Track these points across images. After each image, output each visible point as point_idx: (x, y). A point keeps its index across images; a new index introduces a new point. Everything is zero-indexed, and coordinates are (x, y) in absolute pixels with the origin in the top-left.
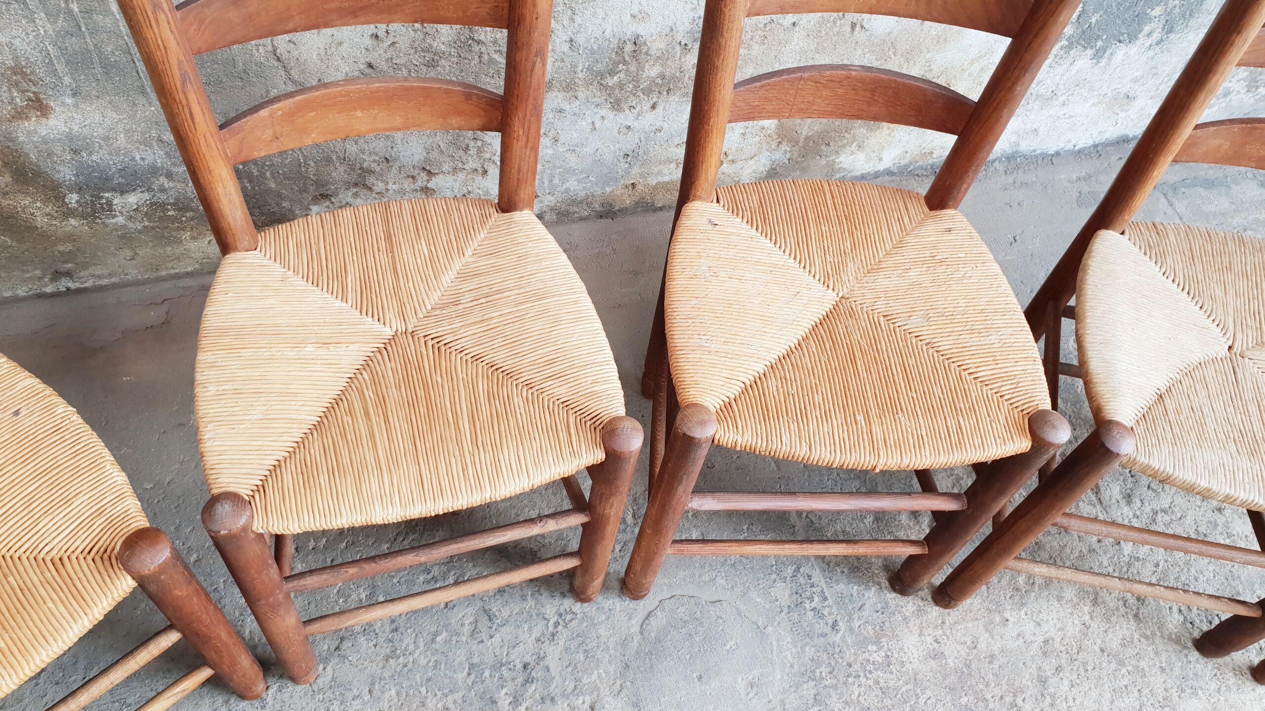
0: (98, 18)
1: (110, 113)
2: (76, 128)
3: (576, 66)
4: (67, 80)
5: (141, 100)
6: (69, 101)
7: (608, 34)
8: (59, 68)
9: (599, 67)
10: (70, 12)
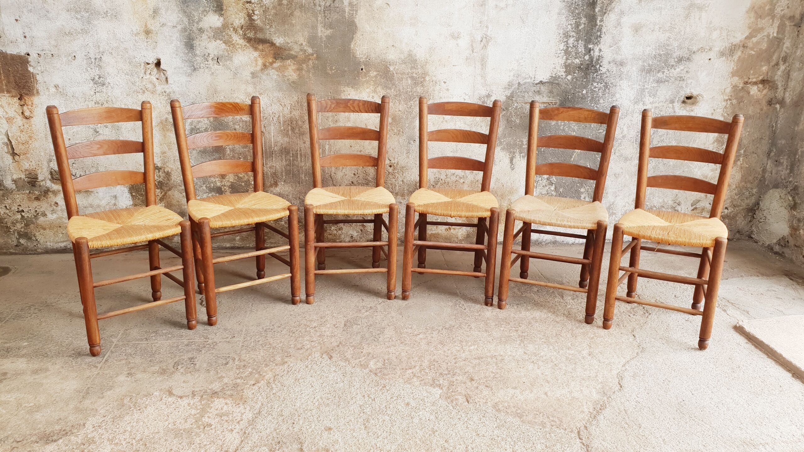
0: (295, 162)
1: (290, 188)
2: (282, 191)
3: (404, 189)
4: (284, 177)
5: (298, 185)
6: (283, 183)
7: (412, 180)
8: (283, 174)
9: (410, 190)
10: (290, 160)
